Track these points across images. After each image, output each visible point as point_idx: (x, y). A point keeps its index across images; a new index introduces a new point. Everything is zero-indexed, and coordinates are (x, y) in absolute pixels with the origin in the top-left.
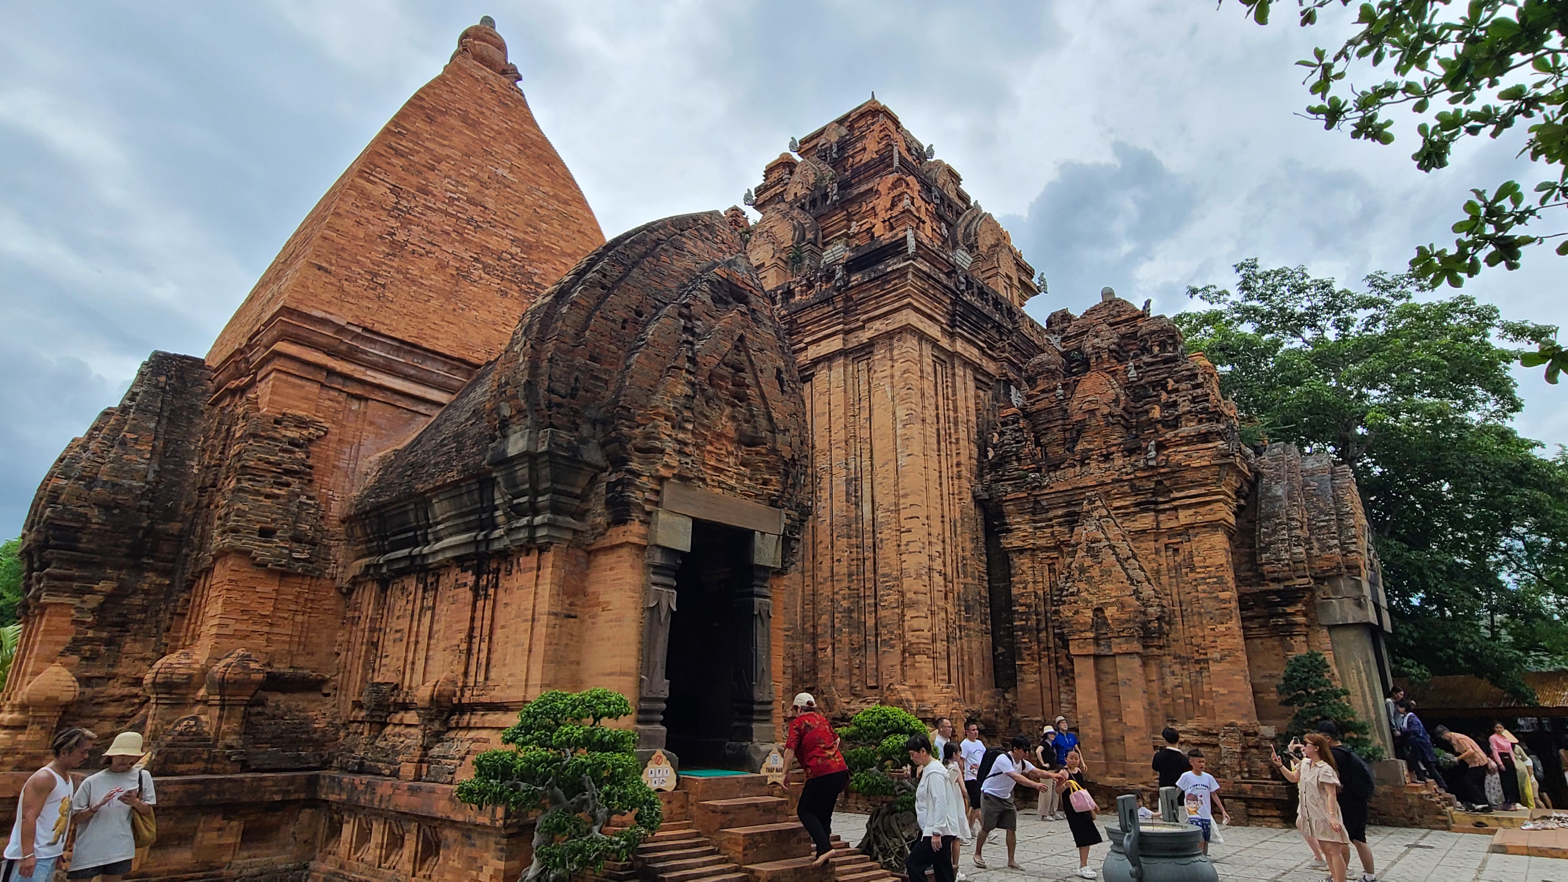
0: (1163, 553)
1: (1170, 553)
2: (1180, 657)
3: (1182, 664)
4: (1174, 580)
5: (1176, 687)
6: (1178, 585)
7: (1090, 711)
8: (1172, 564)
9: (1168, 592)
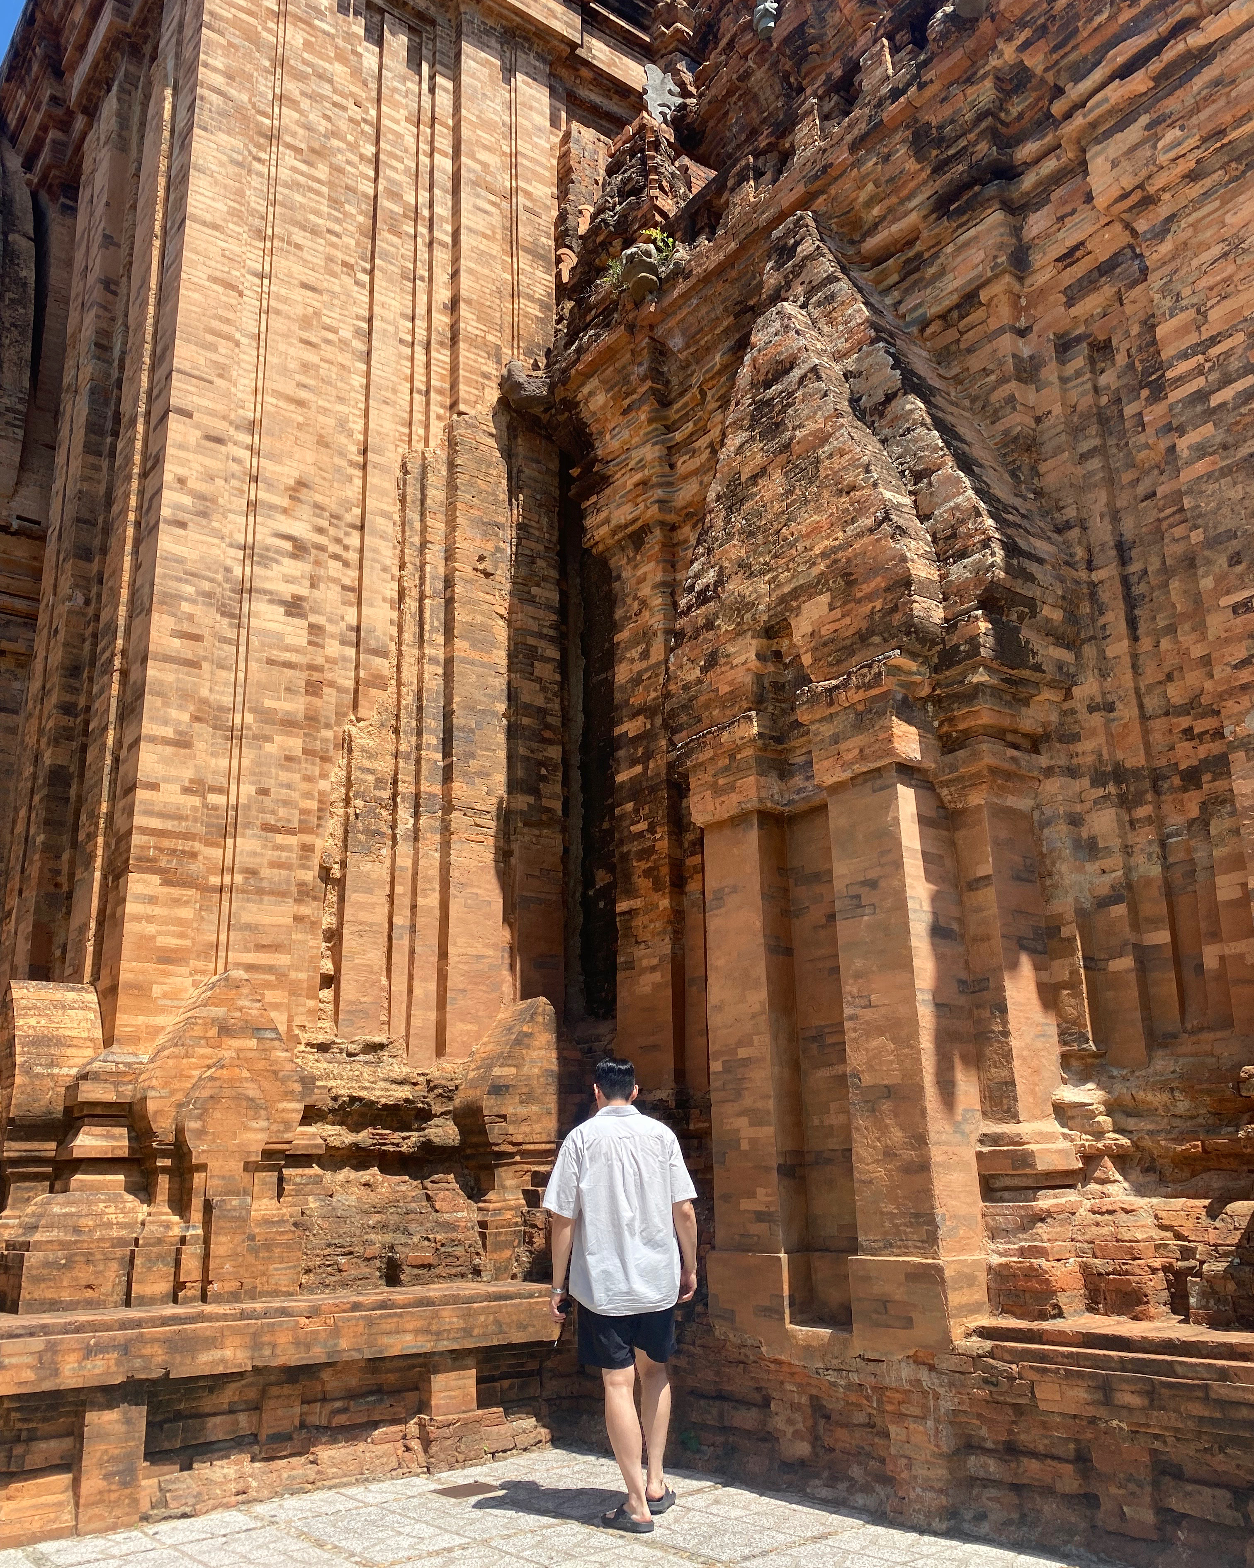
0: (1050, 372)
1: (1078, 361)
2: (1119, 774)
3: (1126, 802)
4: (1095, 464)
5: (1104, 903)
6: (1111, 481)
7: (745, 1041)
8: (1087, 401)
9: (1071, 513)
